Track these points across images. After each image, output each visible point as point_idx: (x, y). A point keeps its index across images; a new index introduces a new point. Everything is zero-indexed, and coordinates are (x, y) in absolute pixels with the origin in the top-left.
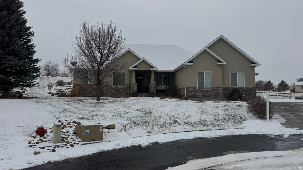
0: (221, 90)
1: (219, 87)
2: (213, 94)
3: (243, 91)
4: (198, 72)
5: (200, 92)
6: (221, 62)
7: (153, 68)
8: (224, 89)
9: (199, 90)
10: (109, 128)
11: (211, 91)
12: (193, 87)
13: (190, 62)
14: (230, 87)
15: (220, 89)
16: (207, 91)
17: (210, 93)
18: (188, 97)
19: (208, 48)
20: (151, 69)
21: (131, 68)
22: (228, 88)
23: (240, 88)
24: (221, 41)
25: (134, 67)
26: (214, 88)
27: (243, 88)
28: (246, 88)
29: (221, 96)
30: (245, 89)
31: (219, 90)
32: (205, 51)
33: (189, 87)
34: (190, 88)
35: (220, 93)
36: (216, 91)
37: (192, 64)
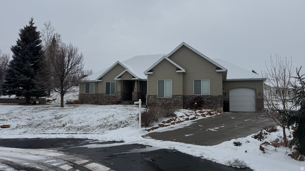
0: (181, 98)
1: (178, 95)
2: (172, 102)
3: (207, 99)
4: (158, 81)
5: (160, 100)
6: (180, 69)
7: (134, 77)
8: (184, 97)
9: (159, 98)
11: (170, 99)
12: (153, 96)
13: (150, 71)
14: (193, 95)
15: (180, 97)
16: (167, 99)
17: (169, 101)
18: (148, 105)
19: (169, 57)
20: (133, 79)
21: (116, 79)
22: (190, 96)
23: (204, 96)
24: (184, 48)
25: (119, 78)
26: (173, 96)
27: (208, 96)
28: (212, 96)
29: (181, 104)
30: (210, 97)
31: (178, 98)
32: (165, 59)
33: (150, 96)
34: (150, 97)
35: (180, 101)
36: (176, 99)
37: (151, 73)
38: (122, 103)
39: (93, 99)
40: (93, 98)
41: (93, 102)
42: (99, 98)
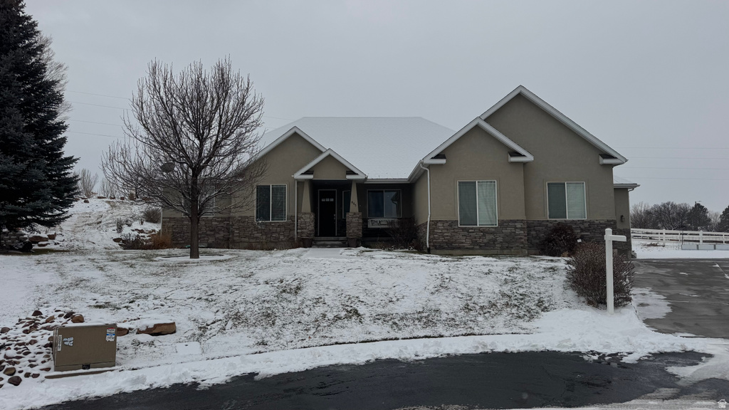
0: (521, 229)
1: (515, 221)
2: (500, 239)
3: (582, 230)
4: (459, 183)
5: (466, 233)
6: (519, 155)
7: (353, 173)
8: (530, 226)
9: (463, 229)
10: (155, 331)
11: (493, 230)
12: (447, 222)
13: (438, 157)
14: (548, 221)
15: (519, 225)
16: (484, 232)
17: (491, 237)
18: (434, 246)
19: (486, 120)
20: (349, 177)
21: (298, 176)
22: (540, 223)
23: (573, 222)
24: (521, 100)
25: (306, 173)
26: (502, 223)
27: (583, 222)
28: (591, 223)
29: (522, 243)
30: (587, 225)
31: (516, 228)
32: (477, 127)
33: (437, 222)
34: (439, 224)
35: (519, 234)
36: (508, 231)
37: (443, 161)
38: (319, 243)
39: (208, 233)
40: (211, 231)
41: (210, 241)
42: (237, 229)
